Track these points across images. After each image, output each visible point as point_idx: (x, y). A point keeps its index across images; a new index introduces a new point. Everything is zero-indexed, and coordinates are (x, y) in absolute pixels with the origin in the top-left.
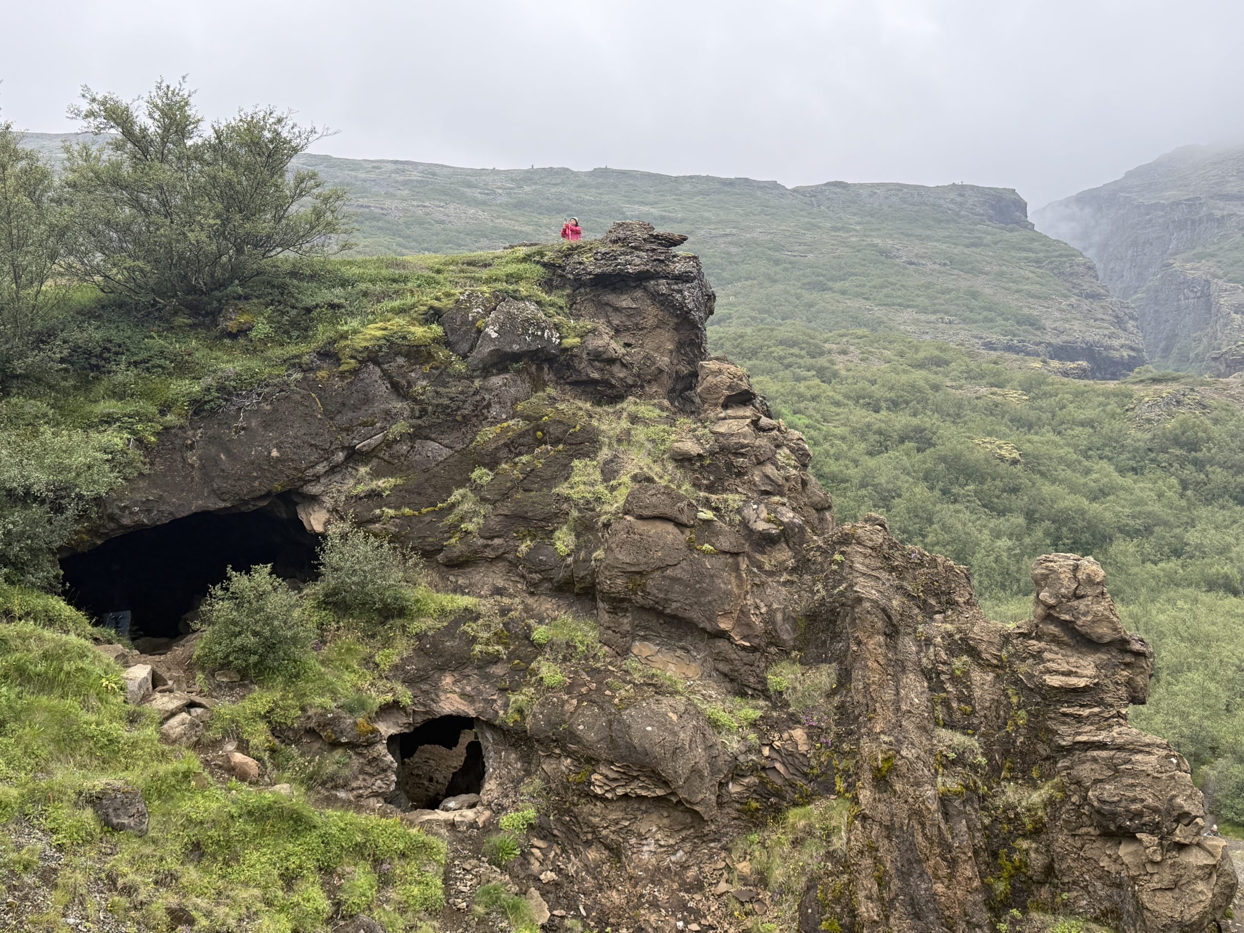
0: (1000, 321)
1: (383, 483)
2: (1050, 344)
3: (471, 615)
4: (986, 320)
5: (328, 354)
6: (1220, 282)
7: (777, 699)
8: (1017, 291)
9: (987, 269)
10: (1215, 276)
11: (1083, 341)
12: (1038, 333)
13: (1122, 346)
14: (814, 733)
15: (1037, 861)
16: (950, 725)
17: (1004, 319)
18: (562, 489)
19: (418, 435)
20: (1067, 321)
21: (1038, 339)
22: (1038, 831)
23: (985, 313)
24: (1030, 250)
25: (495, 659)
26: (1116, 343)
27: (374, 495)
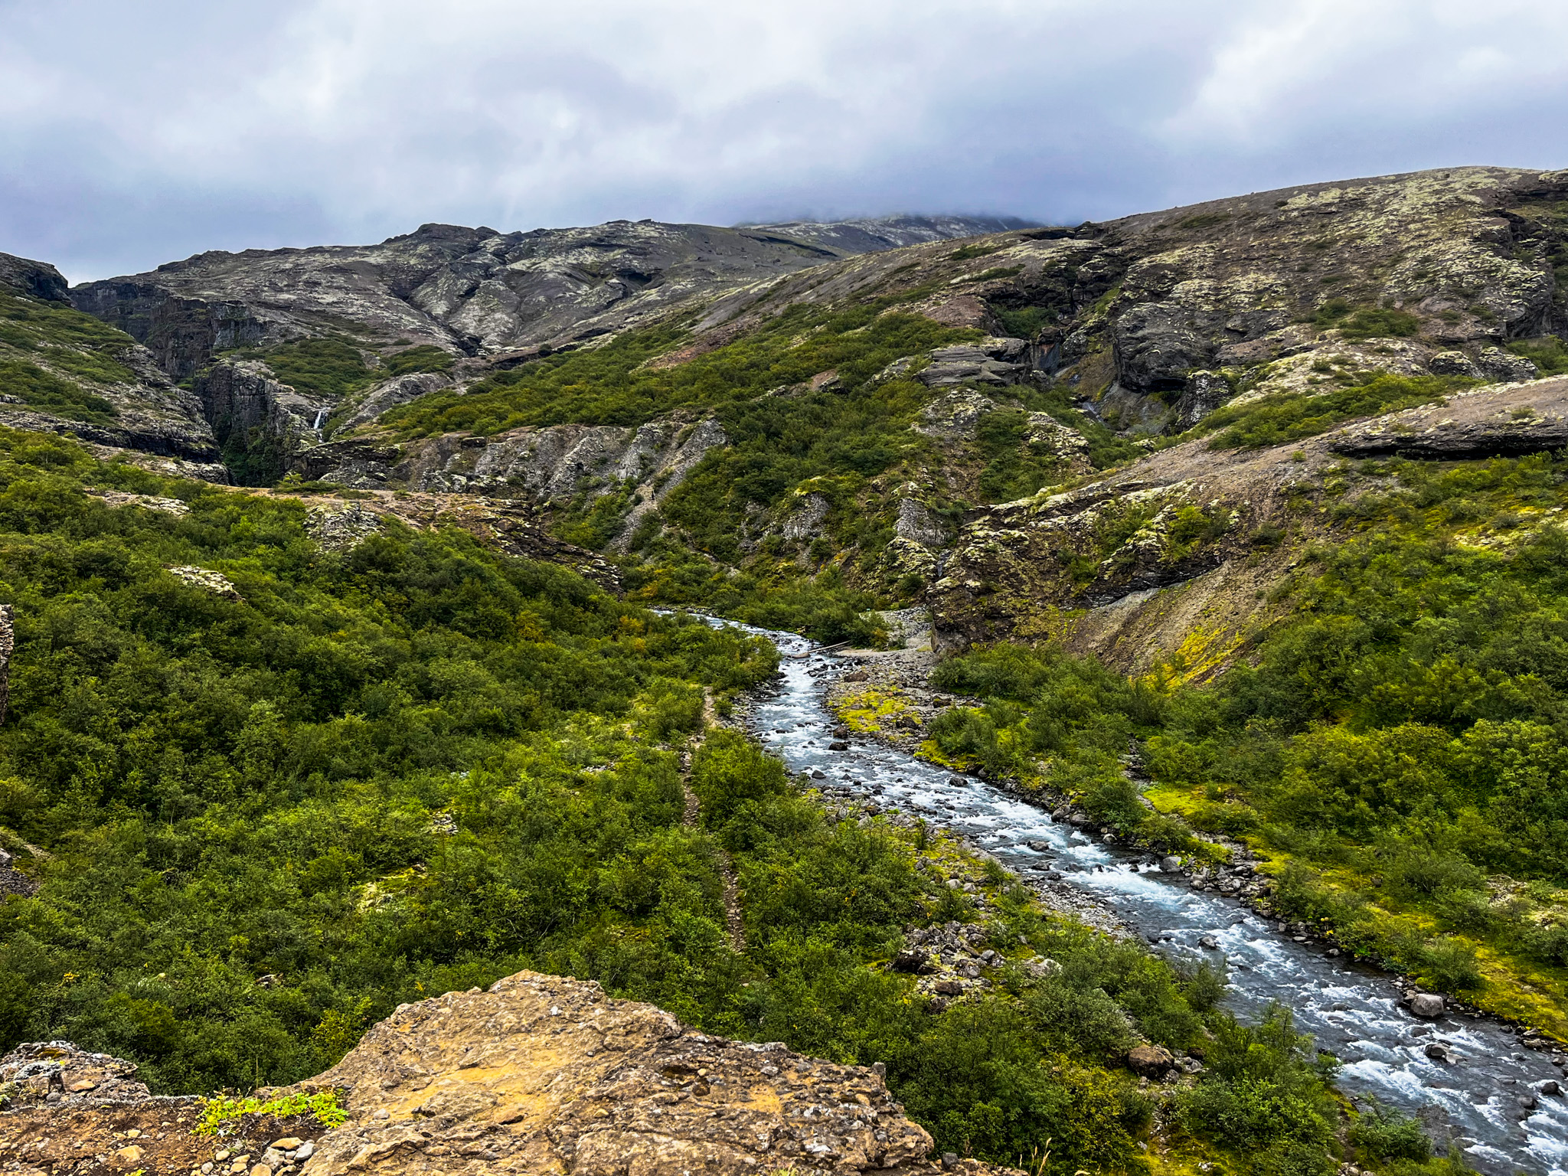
0: (69, 404)
2: (126, 432)
4: (52, 401)
6: (275, 382)
8: (79, 373)
9: (41, 345)
10: (268, 376)
11: (161, 432)
12: (112, 419)
13: (200, 438)
17: (75, 402)
20: (140, 409)
21: (113, 427)
23: (52, 394)
24: (81, 330)
26: (195, 435)
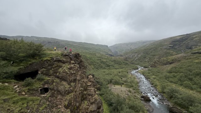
0: (106, 53)
1: (45, 70)
3: (49, 80)
5: (42, 60)
7: (71, 85)
8: (107, 51)
12: (108, 54)
14: (73, 88)
15: (85, 97)
16: (82, 87)
18: (59, 70)
19: (48, 66)
20: (110, 53)
22: (86, 95)
25: (51, 83)
26: (112, 54)
27: (44, 70)
